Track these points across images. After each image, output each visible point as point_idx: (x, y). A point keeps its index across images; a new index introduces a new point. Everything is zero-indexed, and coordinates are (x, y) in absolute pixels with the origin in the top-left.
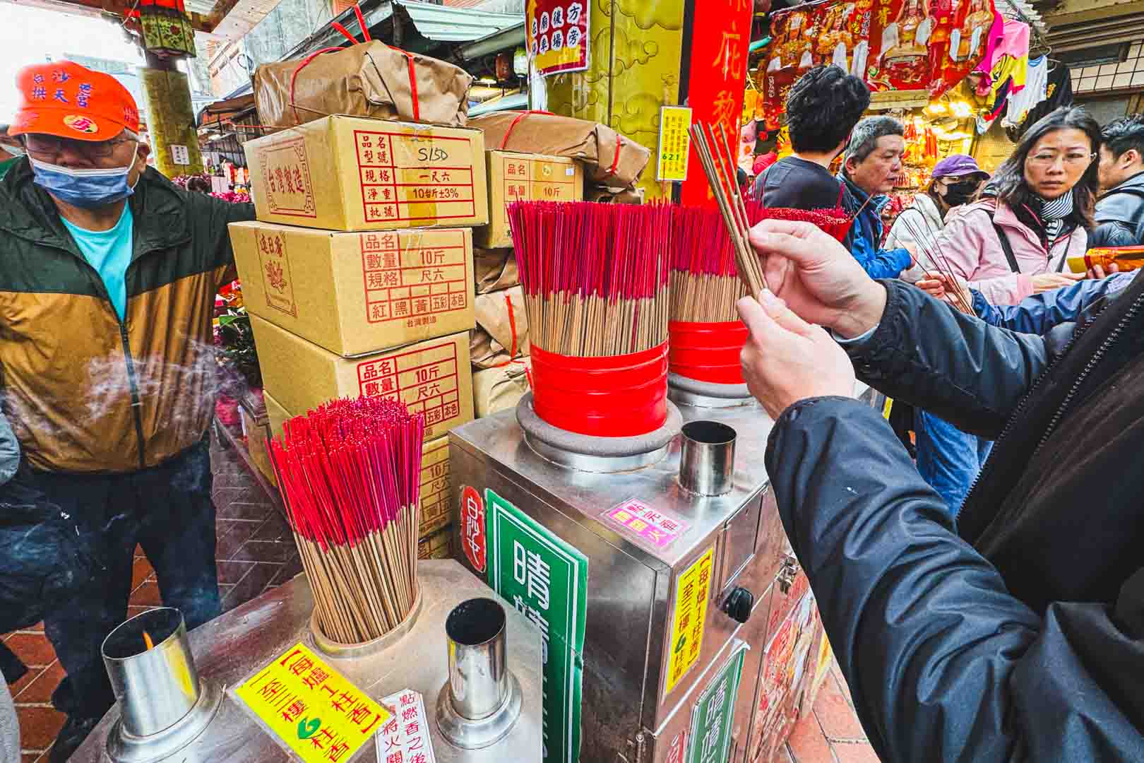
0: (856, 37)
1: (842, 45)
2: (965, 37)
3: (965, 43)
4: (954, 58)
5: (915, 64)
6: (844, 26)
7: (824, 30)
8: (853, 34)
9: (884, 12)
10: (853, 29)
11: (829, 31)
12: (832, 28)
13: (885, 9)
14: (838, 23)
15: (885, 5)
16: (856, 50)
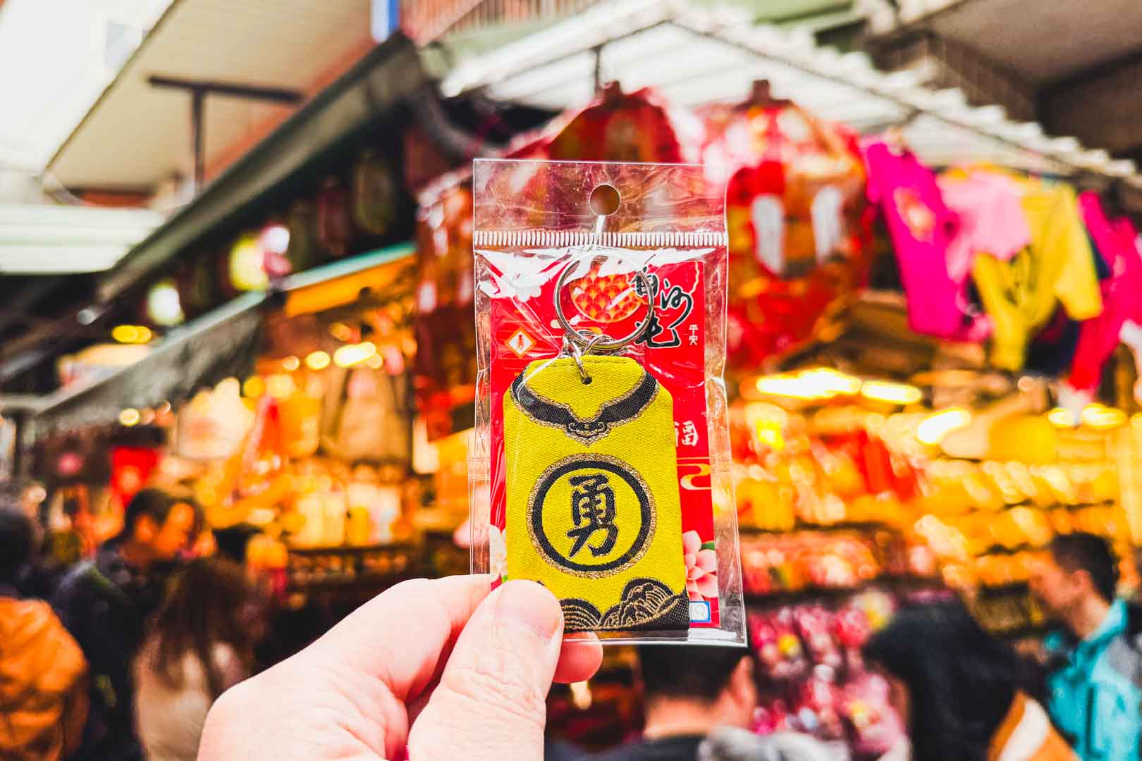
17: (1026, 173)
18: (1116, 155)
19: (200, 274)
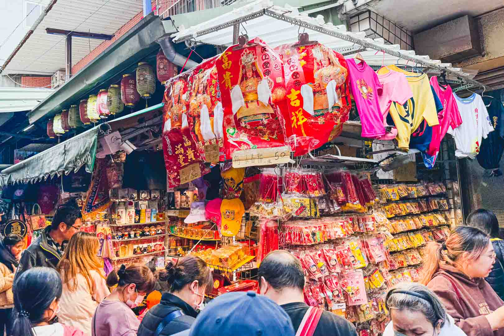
0: (214, 99)
1: (205, 107)
2: (319, 91)
3: (320, 97)
4: (312, 113)
5: (266, 122)
6: (205, 91)
7: (194, 94)
8: (211, 97)
9: (227, 76)
10: (211, 93)
11: (196, 95)
12: (198, 92)
13: (228, 73)
14: (201, 88)
15: (227, 70)
16: (215, 110)
17: (408, 68)
18: (443, 61)
19: (72, 114)
